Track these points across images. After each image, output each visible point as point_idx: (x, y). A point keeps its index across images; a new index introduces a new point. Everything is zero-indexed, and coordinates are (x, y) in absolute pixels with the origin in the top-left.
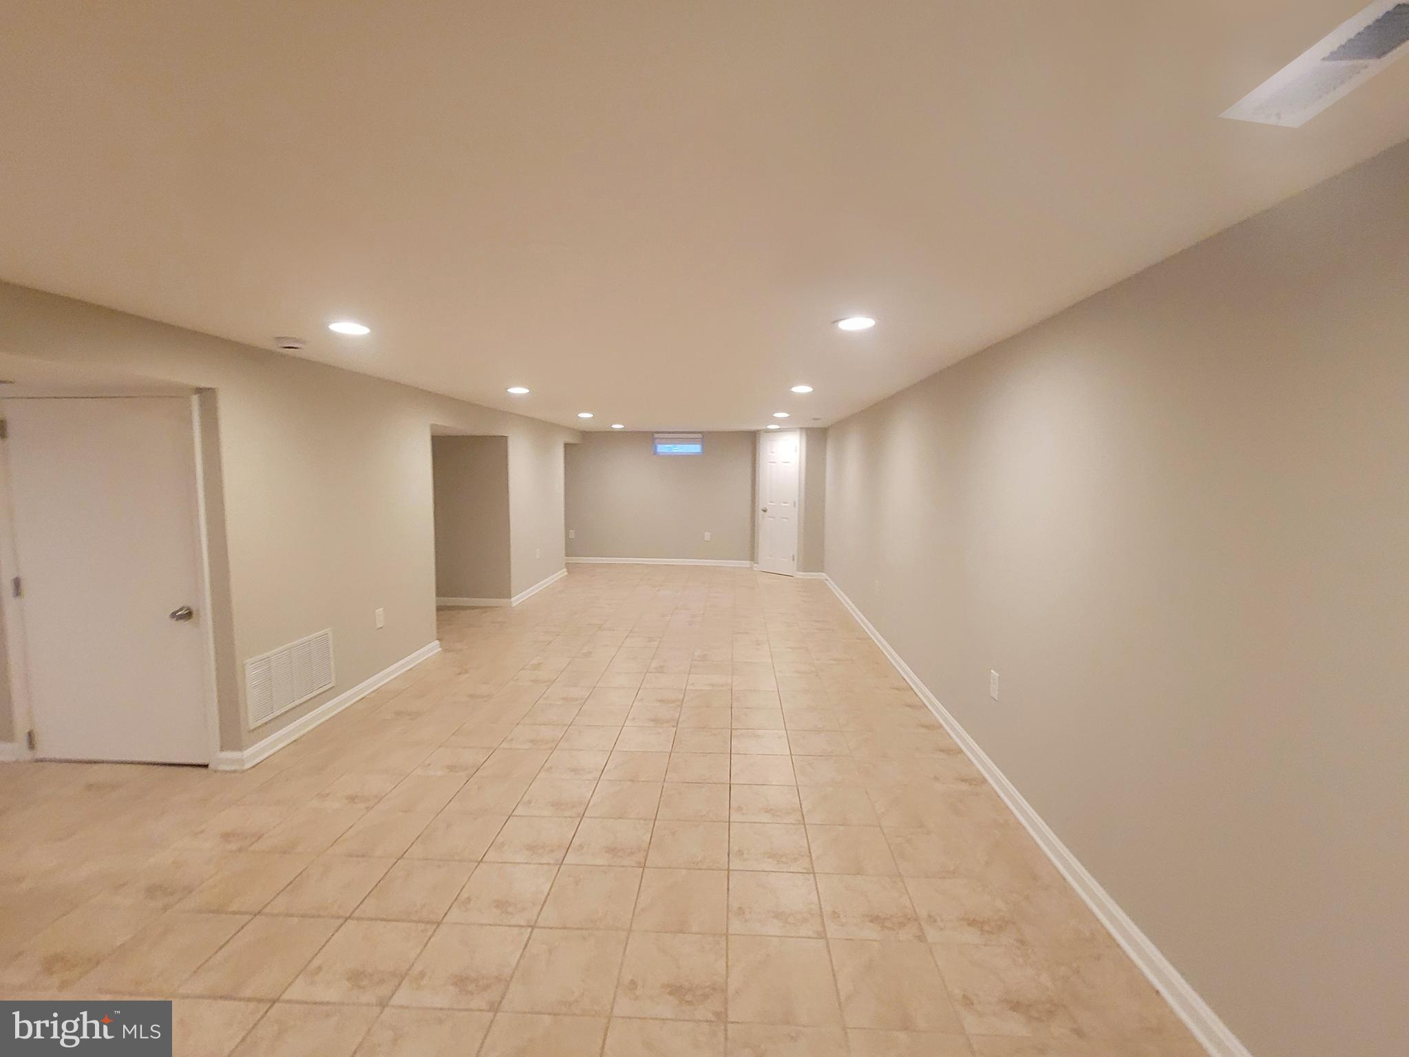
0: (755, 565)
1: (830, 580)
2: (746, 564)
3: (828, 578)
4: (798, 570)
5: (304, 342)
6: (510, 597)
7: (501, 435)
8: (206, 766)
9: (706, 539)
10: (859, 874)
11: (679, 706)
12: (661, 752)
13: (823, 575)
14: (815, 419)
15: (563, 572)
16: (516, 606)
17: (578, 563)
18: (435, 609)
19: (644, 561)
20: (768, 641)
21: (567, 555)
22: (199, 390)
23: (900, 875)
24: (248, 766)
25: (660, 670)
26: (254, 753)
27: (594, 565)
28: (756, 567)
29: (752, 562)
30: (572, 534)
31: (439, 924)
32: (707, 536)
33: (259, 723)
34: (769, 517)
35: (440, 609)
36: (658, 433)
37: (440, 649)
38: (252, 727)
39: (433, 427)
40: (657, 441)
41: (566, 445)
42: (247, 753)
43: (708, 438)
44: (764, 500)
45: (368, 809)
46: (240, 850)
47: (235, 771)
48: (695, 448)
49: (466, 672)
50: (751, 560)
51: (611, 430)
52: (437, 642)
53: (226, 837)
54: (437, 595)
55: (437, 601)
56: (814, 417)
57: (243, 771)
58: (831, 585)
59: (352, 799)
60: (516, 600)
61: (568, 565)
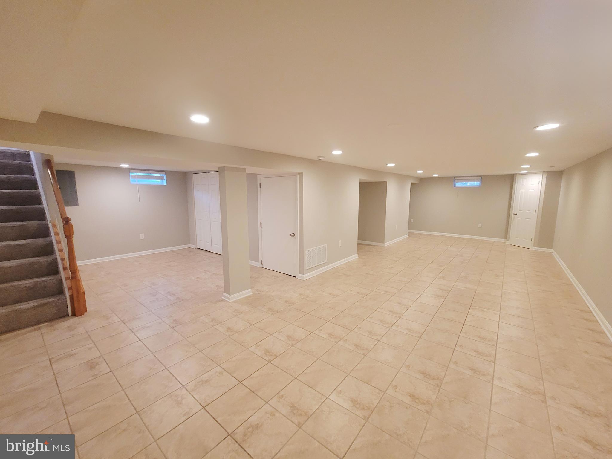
0: (507, 241)
1: (555, 252)
2: (503, 240)
3: (554, 252)
4: (534, 246)
5: (324, 157)
6: (384, 243)
7: (384, 181)
8: (296, 277)
9: (479, 227)
10: (518, 371)
11: (448, 292)
12: (435, 306)
13: (552, 250)
14: (551, 167)
15: (407, 236)
16: (386, 246)
17: (413, 233)
18: (357, 244)
19: (444, 234)
20: (503, 276)
21: (408, 229)
22: (299, 173)
23: (542, 379)
24: (305, 279)
25: (443, 278)
26: (306, 276)
27: (420, 234)
28: (507, 242)
29: (506, 240)
30: (412, 221)
31: (351, 331)
32: (480, 225)
33: (308, 268)
34: (518, 218)
35: (358, 244)
36: (456, 177)
37: (358, 257)
38: (306, 268)
39: (360, 179)
40: (456, 181)
41: (411, 184)
42: (305, 275)
43: (483, 178)
44: (515, 208)
45: (334, 297)
46: (304, 298)
47: (302, 280)
48: (477, 184)
49: (366, 266)
50: (505, 239)
51: (433, 177)
52: (357, 255)
53: (301, 294)
54: (358, 239)
55: (358, 241)
56: (550, 166)
57: (304, 280)
58: (556, 256)
59: (330, 294)
60: (386, 244)
61: (409, 233)
